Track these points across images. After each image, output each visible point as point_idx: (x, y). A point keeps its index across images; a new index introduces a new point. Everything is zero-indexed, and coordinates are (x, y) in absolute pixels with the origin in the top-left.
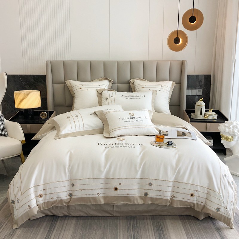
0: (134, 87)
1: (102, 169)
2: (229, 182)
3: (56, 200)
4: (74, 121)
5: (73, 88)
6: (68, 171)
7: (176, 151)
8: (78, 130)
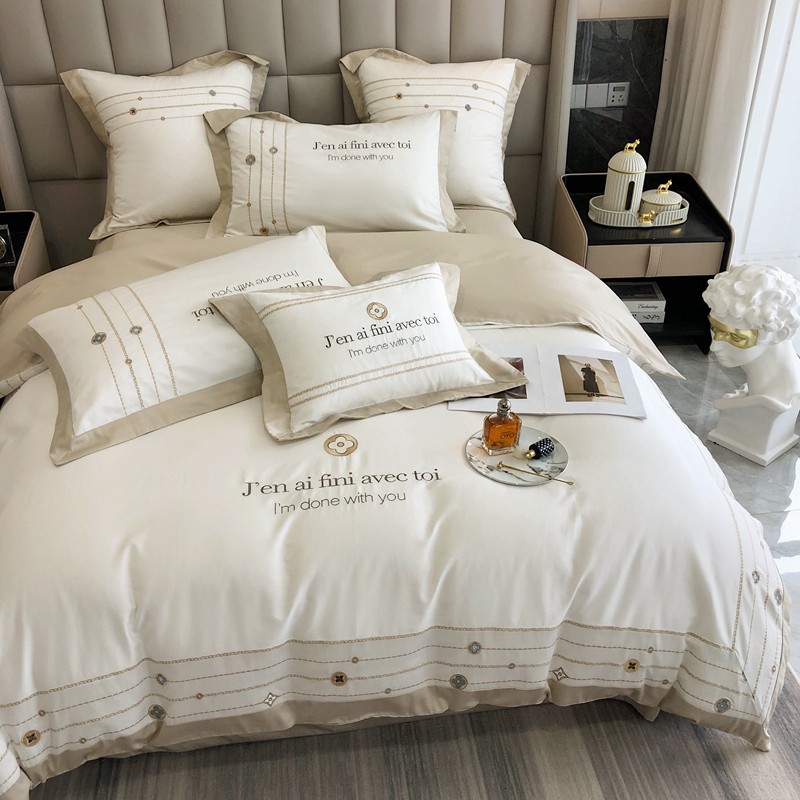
0: (360, 89)
1: (278, 614)
2: (767, 599)
3: (101, 743)
4: (129, 362)
5: (100, 107)
6: (135, 630)
7: (574, 497)
8: (150, 402)
